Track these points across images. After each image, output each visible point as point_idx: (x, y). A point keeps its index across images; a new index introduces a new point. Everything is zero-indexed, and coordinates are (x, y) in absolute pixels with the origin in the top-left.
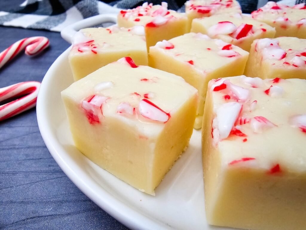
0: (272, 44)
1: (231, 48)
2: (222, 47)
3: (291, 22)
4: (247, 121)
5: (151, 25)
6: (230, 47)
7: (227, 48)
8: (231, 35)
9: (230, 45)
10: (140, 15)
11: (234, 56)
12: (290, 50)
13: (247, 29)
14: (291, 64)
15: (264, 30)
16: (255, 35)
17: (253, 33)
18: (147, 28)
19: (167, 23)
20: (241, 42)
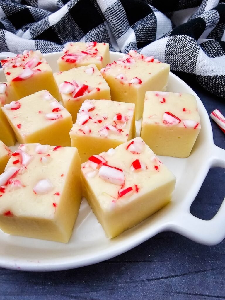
0: (83, 111)
1: (60, 110)
2: (53, 109)
3: (126, 80)
4: (12, 182)
5: (17, 80)
6: (58, 110)
7: (56, 110)
8: (71, 94)
9: (58, 108)
10: (15, 66)
11: (56, 119)
12: (97, 115)
13: (85, 88)
14: (83, 131)
15: (99, 90)
16: (90, 94)
17: (89, 92)
18: (13, 82)
19: (32, 76)
20: (78, 100)
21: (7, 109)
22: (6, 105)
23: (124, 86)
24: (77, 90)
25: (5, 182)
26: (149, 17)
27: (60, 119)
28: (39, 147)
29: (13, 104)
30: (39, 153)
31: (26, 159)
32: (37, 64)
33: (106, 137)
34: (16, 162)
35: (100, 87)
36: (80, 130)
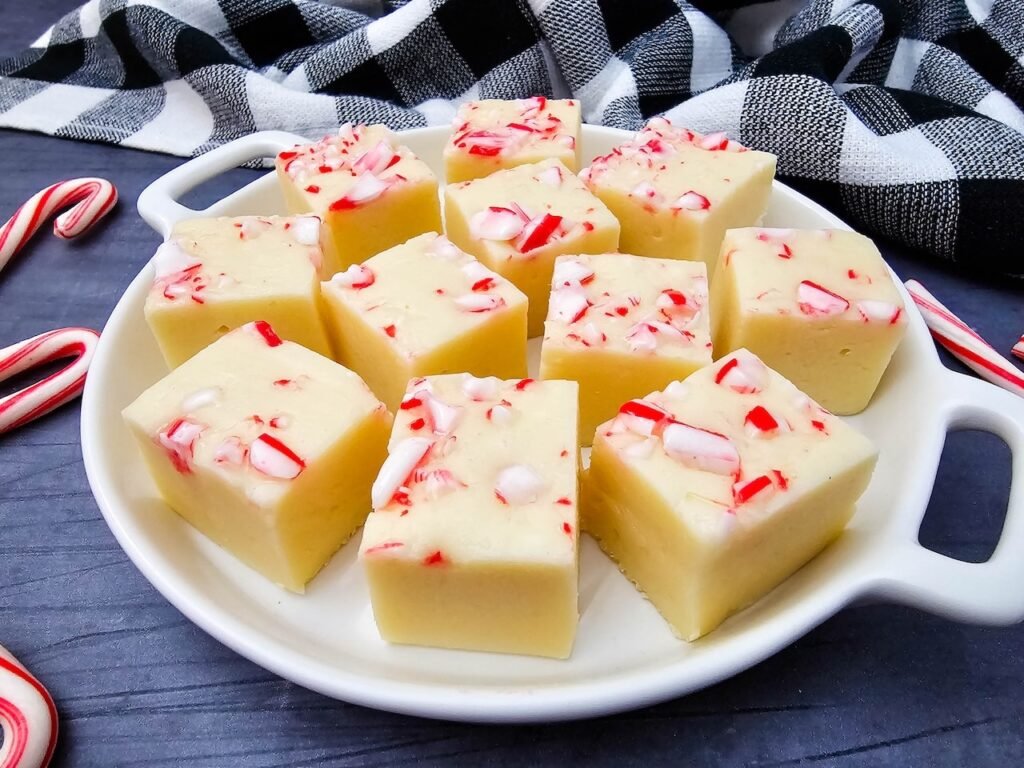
0: (567, 284)
1: (494, 286)
2: (472, 284)
3: (663, 199)
4: (424, 475)
5: (343, 205)
6: (489, 285)
7: (483, 285)
8: (512, 241)
9: (488, 280)
10: (325, 170)
11: (489, 309)
12: (607, 294)
13: (552, 223)
14: (582, 339)
15: (590, 227)
16: (568, 239)
17: (563, 234)
18: (333, 213)
19: (383, 195)
20: (533, 258)
21: (342, 286)
22: (339, 277)
23: (656, 215)
24: (530, 230)
25: (403, 478)
26: (670, 25)
27: (502, 309)
28: (470, 383)
29: (354, 273)
30: (475, 400)
31: (443, 416)
32: (388, 160)
33: (652, 353)
34: (418, 425)
35: (591, 219)
36: (573, 336)
